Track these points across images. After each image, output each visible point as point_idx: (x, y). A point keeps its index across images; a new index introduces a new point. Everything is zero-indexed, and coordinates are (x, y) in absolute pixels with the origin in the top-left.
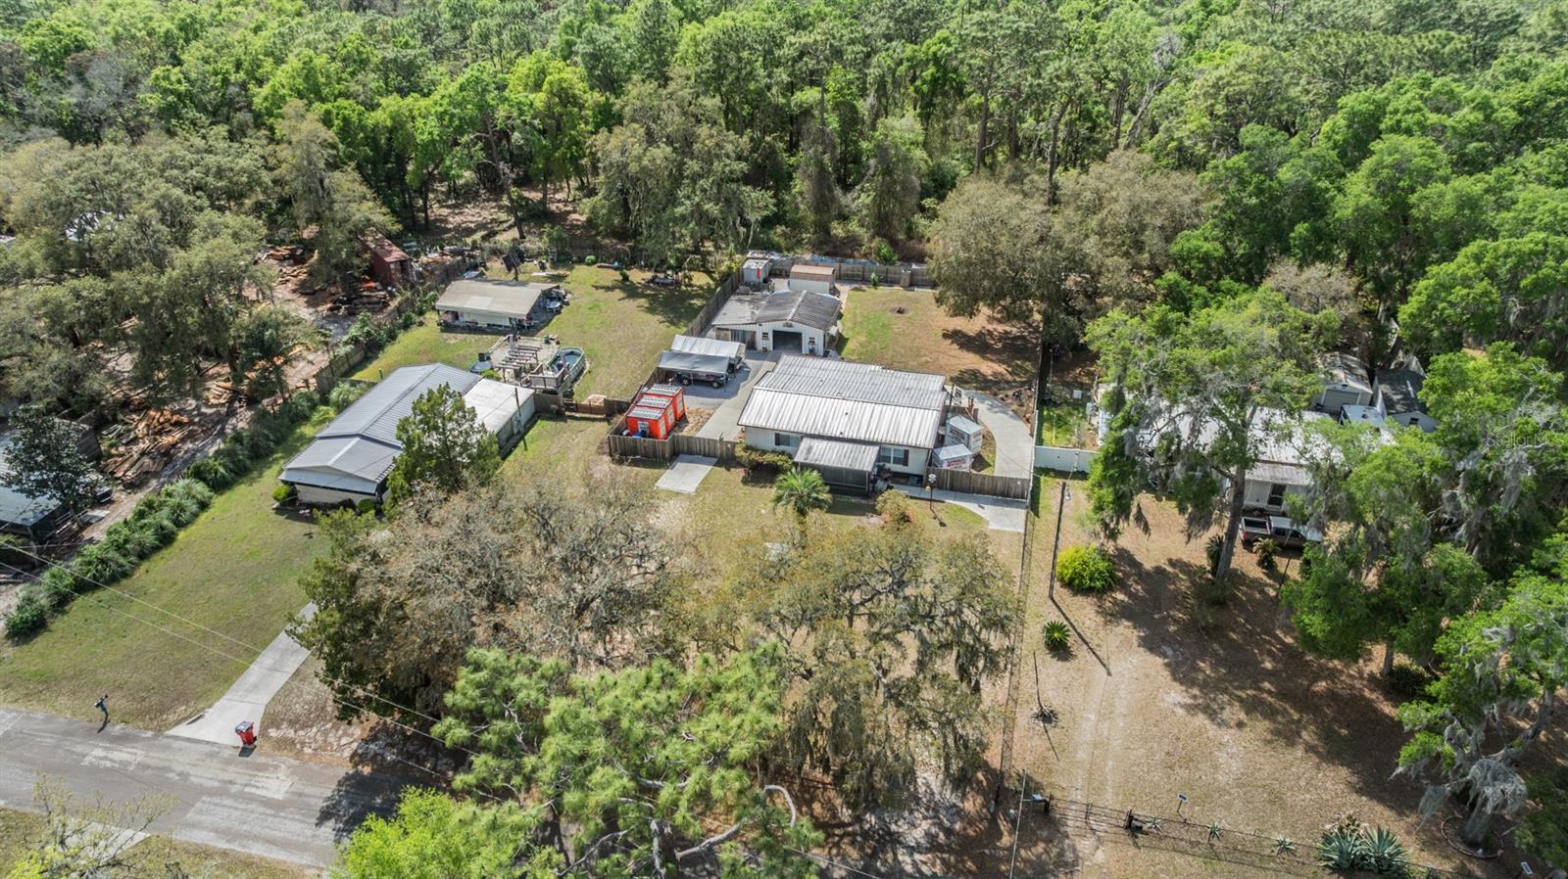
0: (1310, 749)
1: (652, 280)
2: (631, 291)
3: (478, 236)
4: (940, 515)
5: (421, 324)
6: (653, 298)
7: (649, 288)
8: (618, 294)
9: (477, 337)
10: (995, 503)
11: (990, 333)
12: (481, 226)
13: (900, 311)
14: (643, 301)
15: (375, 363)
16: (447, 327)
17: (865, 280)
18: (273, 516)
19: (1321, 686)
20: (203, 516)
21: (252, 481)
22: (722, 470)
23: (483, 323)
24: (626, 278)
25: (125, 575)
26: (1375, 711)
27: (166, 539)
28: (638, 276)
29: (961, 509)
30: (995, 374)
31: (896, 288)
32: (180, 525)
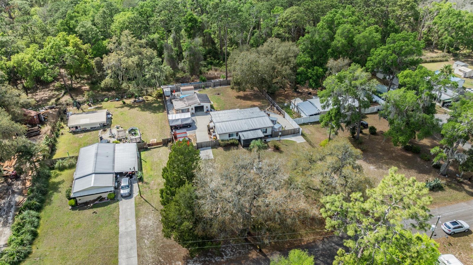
0: (404, 168)
1: (135, 101)
2: (131, 106)
3: (53, 101)
4: (284, 143)
5: (62, 134)
6: (139, 107)
7: (135, 104)
8: (126, 108)
9: (89, 133)
10: (293, 136)
11: (247, 95)
12: (51, 98)
13: (218, 94)
14: (137, 108)
15: (57, 151)
16: (74, 133)
17: (199, 88)
18: (72, 212)
19: (394, 154)
20: (41, 222)
21: (50, 204)
22: (215, 149)
23: (88, 128)
24: (124, 103)
25: (29, 253)
26: (407, 156)
27: (35, 235)
28: (128, 101)
29: (287, 140)
30: (259, 105)
31: (210, 88)
32: (36, 227)
